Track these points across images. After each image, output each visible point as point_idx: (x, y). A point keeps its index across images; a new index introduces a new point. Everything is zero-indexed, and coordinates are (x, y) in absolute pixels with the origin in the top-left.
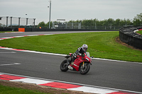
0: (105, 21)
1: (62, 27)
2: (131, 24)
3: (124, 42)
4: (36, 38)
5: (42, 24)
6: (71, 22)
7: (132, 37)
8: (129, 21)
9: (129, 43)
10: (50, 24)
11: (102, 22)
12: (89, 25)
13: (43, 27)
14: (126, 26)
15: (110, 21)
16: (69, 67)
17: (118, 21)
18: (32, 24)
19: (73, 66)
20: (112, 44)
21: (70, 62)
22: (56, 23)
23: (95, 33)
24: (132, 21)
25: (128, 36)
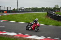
0: (41, 8)
1: (23, 11)
2: (52, 9)
3: (49, 17)
4: (12, 15)
5: (14, 9)
6: (26, 8)
7: (53, 15)
8: (51, 8)
9: (51, 18)
10: (18, 9)
11: (40, 9)
12: (34, 10)
13: (15, 11)
14: (50, 10)
15: (43, 8)
16: (30, 28)
17: (47, 8)
18: (10, 10)
19: (31, 28)
20: (44, 18)
21: (30, 26)
22: (20, 9)
23: (37, 13)
24: (53, 8)
25: (51, 14)
